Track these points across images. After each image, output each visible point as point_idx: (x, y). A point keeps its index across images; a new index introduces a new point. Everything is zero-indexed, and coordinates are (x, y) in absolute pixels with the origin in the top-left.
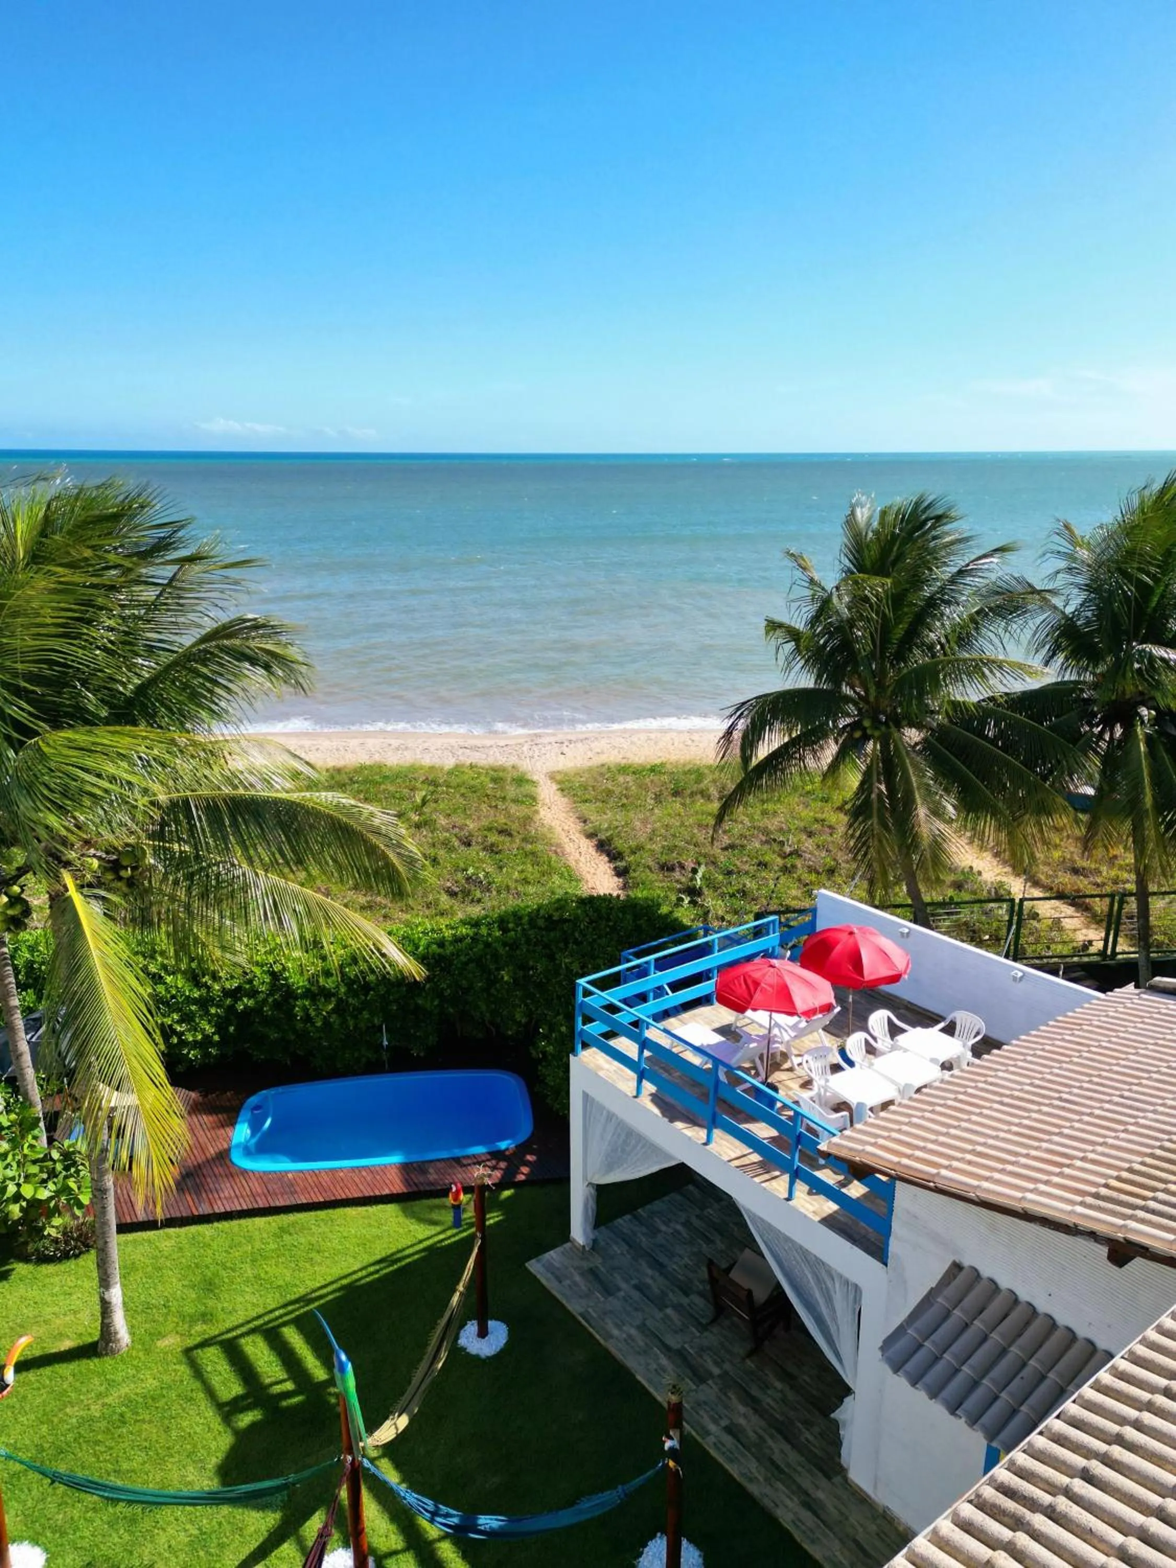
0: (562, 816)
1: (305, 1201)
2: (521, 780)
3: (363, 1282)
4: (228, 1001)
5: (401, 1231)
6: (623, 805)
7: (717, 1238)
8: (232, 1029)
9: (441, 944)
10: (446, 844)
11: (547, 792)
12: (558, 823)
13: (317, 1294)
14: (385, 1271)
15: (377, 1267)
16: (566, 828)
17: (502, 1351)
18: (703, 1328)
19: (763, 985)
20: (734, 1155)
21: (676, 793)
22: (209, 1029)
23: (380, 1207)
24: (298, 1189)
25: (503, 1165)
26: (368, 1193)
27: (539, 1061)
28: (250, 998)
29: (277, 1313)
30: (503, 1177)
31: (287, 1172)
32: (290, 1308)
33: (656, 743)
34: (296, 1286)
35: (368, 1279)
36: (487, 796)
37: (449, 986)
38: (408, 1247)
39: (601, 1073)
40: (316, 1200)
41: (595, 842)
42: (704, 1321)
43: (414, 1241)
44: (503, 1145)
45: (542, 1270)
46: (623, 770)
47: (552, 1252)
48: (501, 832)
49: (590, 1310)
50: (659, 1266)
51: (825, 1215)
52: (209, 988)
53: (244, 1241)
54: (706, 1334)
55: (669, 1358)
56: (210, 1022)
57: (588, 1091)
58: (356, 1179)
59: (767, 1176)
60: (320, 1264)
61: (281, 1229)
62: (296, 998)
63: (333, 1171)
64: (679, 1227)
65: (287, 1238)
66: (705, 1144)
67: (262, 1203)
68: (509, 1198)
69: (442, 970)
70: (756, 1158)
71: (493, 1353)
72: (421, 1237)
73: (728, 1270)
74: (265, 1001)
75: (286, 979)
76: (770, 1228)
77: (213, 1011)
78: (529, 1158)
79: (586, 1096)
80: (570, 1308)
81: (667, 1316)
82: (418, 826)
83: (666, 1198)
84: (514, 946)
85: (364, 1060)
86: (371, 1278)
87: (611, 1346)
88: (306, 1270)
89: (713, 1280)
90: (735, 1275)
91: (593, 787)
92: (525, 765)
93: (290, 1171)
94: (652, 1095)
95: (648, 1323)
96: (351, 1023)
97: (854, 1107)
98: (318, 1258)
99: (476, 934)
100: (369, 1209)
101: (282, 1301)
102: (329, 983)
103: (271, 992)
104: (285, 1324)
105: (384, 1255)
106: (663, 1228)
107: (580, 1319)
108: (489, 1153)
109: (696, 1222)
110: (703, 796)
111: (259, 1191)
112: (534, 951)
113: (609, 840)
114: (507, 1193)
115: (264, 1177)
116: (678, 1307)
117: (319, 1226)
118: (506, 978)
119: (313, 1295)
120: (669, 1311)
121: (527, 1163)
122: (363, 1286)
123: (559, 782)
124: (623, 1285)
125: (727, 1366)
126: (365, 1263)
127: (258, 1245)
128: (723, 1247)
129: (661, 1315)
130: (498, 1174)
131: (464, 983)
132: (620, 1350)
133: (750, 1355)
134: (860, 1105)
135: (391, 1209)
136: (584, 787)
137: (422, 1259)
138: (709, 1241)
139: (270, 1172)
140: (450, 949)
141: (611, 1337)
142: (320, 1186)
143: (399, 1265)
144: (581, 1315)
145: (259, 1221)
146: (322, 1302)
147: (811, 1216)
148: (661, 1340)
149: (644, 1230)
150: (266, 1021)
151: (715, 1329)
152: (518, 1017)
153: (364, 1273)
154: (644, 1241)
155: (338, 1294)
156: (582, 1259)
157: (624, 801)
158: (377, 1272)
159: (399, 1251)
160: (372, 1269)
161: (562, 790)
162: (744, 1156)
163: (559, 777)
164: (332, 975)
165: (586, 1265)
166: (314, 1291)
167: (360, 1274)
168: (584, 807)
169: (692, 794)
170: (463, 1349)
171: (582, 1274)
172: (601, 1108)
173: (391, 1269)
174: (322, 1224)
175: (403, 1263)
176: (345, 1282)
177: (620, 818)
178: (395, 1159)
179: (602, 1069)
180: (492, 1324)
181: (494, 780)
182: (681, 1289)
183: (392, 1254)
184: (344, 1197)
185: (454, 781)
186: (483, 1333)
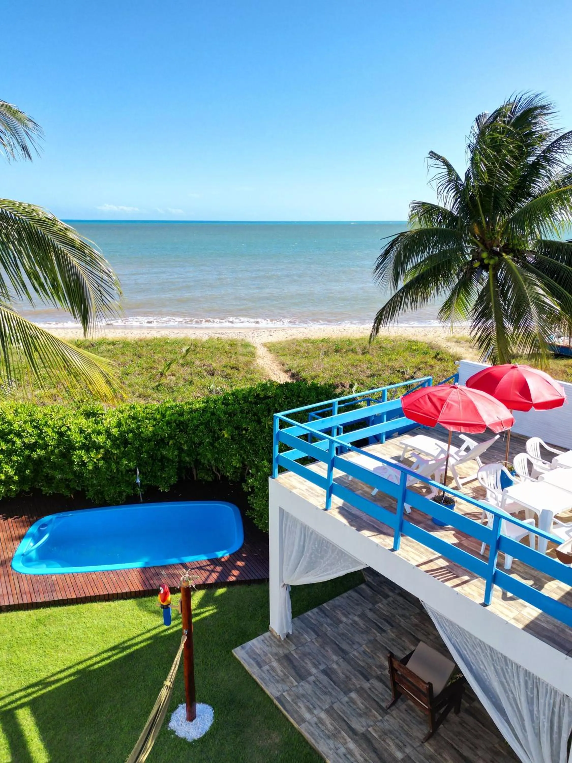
0: (269, 362)
1: (60, 598)
2: (246, 345)
3: (96, 667)
4: (27, 452)
5: (134, 621)
6: (306, 357)
7: (387, 628)
8: (28, 472)
9: (181, 414)
10: (199, 374)
11: (261, 351)
12: (267, 366)
13: (56, 678)
14: (115, 658)
15: (110, 654)
16: (272, 368)
17: (206, 734)
18: (385, 711)
19: (448, 401)
20: (421, 561)
21: (337, 351)
22: (11, 472)
23: (121, 602)
24: (57, 588)
25: (219, 569)
26: (112, 591)
27: (249, 494)
28: (42, 449)
29: (17, 696)
30: (218, 578)
31: (52, 575)
32: (30, 691)
33: (324, 330)
34: (39, 670)
35: (100, 665)
36: (226, 352)
37: (186, 442)
38: (138, 636)
39: (294, 491)
40: (70, 597)
41: (289, 374)
42: (384, 705)
43: (144, 630)
44: (220, 554)
45: (246, 656)
46: (306, 341)
47: (254, 641)
48: (232, 368)
49: (285, 694)
50: (343, 653)
51: (527, 622)
52: (14, 443)
53: (6, 630)
54: (387, 717)
55: (356, 742)
56: (12, 467)
57: (283, 507)
58: (105, 580)
59: (457, 581)
60: (63, 651)
61: (39, 621)
62: (74, 449)
63: (88, 574)
64: (356, 619)
65: (41, 627)
66: (393, 550)
67: (26, 600)
68: (222, 595)
69: (181, 431)
70: (442, 563)
71: (199, 736)
72: (149, 627)
73: (405, 661)
74: (52, 452)
75: (68, 436)
76: (461, 632)
77: (15, 458)
78: (240, 564)
79: (282, 511)
80: (268, 692)
81: (352, 700)
82: (183, 365)
83: (345, 595)
84: (231, 415)
85: (125, 494)
86: (103, 663)
87: (303, 729)
88: (52, 656)
89: (393, 670)
90: (410, 665)
91: (288, 349)
92: (249, 340)
93: (55, 574)
94: (339, 508)
95: (336, 706)
96: (114, 467)
97: (539, 514)
98: (63, 646)
99: (206, 407)
100: (111, 603)
101: (24, 684)
102: (101, 439)
103: (58, 446)
104: (21, 706)
105: (117, 643)
106: (344, 619)
107: (276, 702)
108: (209, 560)
109: (370, 615)
110: (353, 352)
111: (27, 590)
112: (246, 418)
113: (298, 373)
114: (220, 591)
115: (33, 580)
116: (360, 691)
117: (69, 618)
118: (226, 436)
119: (52, 679)
120: (353, 695)
121: (237, 568)
122: (94, 670)
123: (268, 347)
124: (314, 671)
125: (408, 750)
126: (101, 650)
127: (17, 634)
128: (393, 635)
129: (346, 699)
130: (215, 576)
131: (197, 440)
132: (312, 734)
133: (428, 738)
134: (546, 512)
135: (130, 603)
136: (283, 349)
137: (148, 645)
138: (382, 631)
139: (39, 575)
140: (186, 417)
141: (303, 720)
142: (75, 586)
143: (128, 651)
144: (277, 698)
145: (23, 614)
146: (58, 685)
147: (512, 622)
148: (347, 724)
149: (329, 621)
150: (54, 467)
151: (394, 713)
152: (234, 463)
153: (98, 659)
154: (329, 630)
155: (72, 678)
156: (279, 646)
157: (306, 355)
158: (109, 657)
159: (130, 640)
160: (105, 655)
161: (270, 351)
162: (431, 561)
163: (268, 345)
164: (101, 433)
165: (281, 651)
166: (53, 675)
167: (95, 660)
168: (282, 358)
169: (346, 351)
170: (173, 732)
171: (279, 660)
172: (295, 521)
173: (121, 655)
174: (72, 617)
175: (131, 650)
176: (81, 667)
177: (304, 362)
178: (138, 565)
179: (295, 488)
180: (199, 707)
181: (231, 345)
182: (362, 674)
183: (124, 642)
184: (92, 594)
185: (207, 346)
186: (191, 716)
